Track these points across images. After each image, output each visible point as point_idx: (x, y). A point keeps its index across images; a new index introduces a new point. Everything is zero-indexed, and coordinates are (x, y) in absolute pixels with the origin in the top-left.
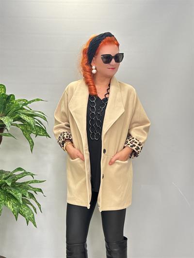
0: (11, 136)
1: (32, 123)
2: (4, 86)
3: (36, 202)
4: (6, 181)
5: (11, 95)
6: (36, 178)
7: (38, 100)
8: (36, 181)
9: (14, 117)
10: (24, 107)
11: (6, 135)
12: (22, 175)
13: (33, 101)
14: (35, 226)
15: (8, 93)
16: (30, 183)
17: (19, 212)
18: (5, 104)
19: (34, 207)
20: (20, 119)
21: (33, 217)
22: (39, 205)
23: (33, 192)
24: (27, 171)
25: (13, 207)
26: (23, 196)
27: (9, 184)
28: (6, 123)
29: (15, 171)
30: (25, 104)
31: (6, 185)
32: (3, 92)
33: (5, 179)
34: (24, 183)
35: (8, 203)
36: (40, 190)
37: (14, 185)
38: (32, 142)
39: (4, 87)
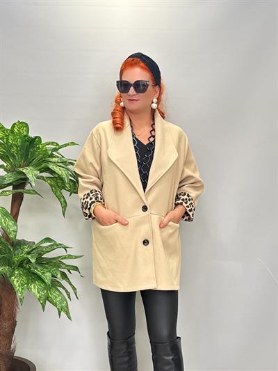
0: (37, 193)
1: (64, 176)
2: (26, 124)
3: (71, 284)
4: (29, 256)
5: (36, 137)
6: (70, 252)
7: (73, 144)
8: (70, 257)
9: (40, 168)
10: (54, 153)
11: (29, 192)
12: (52, 248)
13: (67, 145)
14: (70, 318)
15: (32, 135)
16: (62, 259)
17: (47, 298)
18: (27, 150)
19: (67, 291)
20: (48, 170)
21: (67, 306)
22: (74, 288)
23: (66, 271)
24: (58, 242)
25: (39, 292)
26: (53, 276)
27: (33, 261)
28: (30, 176)
29: (42, 242)
30: (55, 150)
31: (29, 262)
32: (25, 133)
33: (29, 253)
34: (54, 258)
35: (32, 286)
36: (76, 269)
37: (40, 261)
38: (65, 202)
39: (27, 126)
